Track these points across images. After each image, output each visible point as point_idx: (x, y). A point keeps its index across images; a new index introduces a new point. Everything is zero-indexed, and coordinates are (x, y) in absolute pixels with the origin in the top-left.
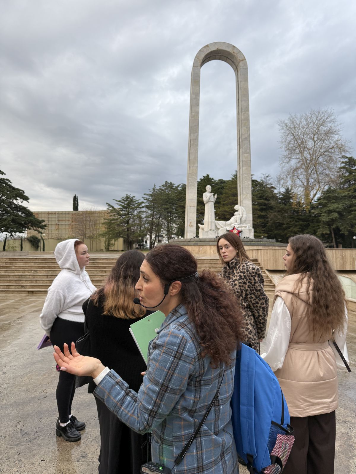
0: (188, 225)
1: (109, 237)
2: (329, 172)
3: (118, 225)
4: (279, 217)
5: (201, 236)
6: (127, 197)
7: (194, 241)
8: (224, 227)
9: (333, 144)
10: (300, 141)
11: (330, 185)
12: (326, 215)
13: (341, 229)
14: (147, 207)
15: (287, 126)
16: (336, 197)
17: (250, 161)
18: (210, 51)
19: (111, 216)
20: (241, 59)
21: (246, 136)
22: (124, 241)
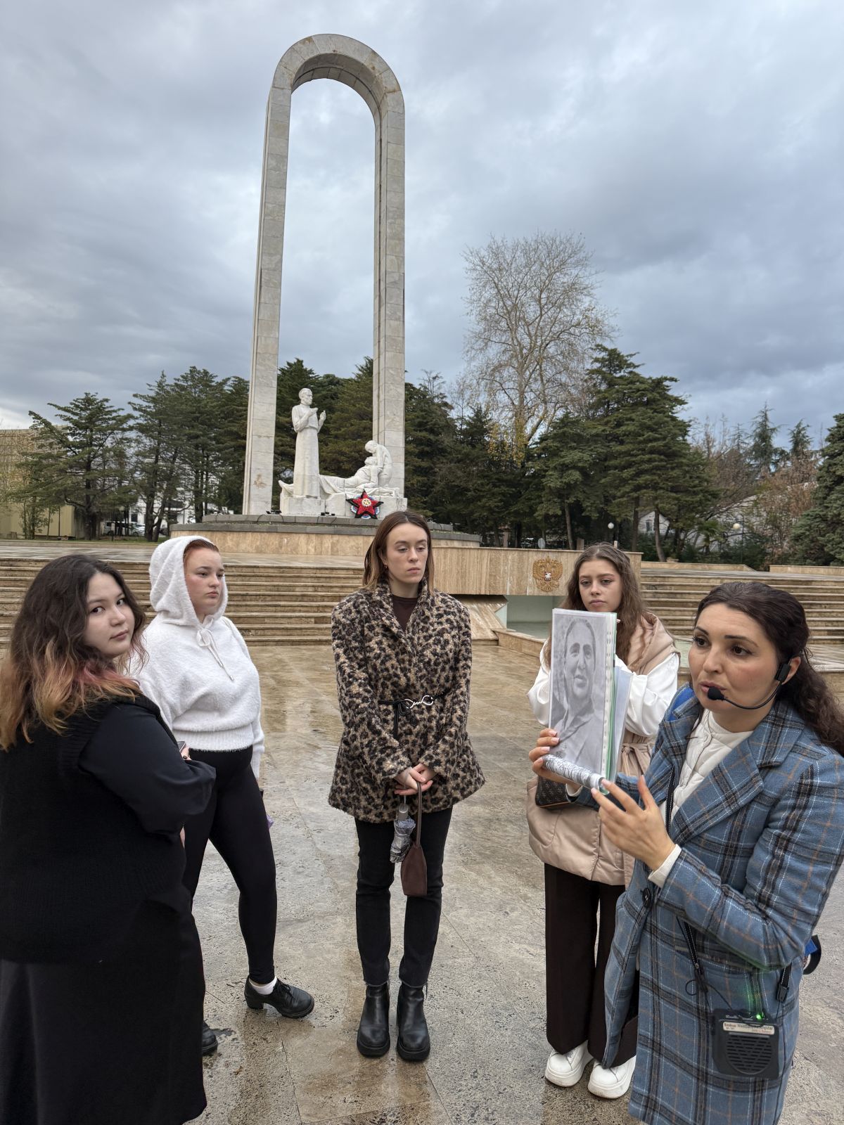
0: (253, 483)
1: (34, 501)
2: (568, 380)
3: (62, 471)
4: (460, 473)
5: (286, 510)
6: (88, 401)
7: (268, 522)
8: (340, 491)
9: (579, 317)
10: (509, 303)
11: (567, 409)
12: (556, 474)
13: (584, 506)
14: (141, 429)
15: (484, 264)
16: (579, 435)
17: (404, 338)
18: (316, 54)
19: (41, 446)
20: (390, 88)
21: (396, 277)
22: (77, 514)
